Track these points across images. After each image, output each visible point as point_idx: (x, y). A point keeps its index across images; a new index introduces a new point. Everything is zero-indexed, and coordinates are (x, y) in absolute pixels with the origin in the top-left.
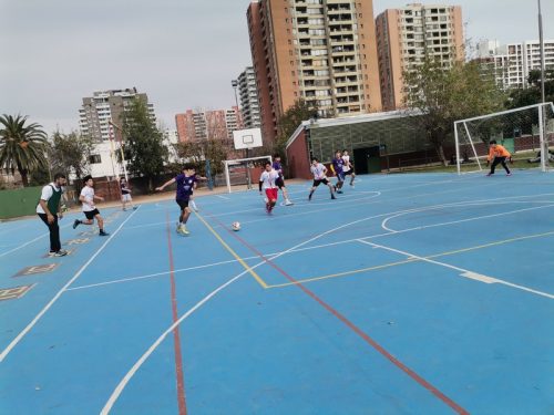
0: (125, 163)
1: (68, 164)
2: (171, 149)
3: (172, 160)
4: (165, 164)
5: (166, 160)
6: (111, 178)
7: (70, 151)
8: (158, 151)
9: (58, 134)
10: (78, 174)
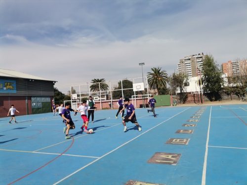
0: (202, 86)
1: (178, 86)
2: (226, 80)
3: (226, 85)
4: (222, 87)
5: (223, 84)
6: (193, 92)
7: (179, 81)
8: (219, 80)
9: (174, 74)
10: (181, 90)
